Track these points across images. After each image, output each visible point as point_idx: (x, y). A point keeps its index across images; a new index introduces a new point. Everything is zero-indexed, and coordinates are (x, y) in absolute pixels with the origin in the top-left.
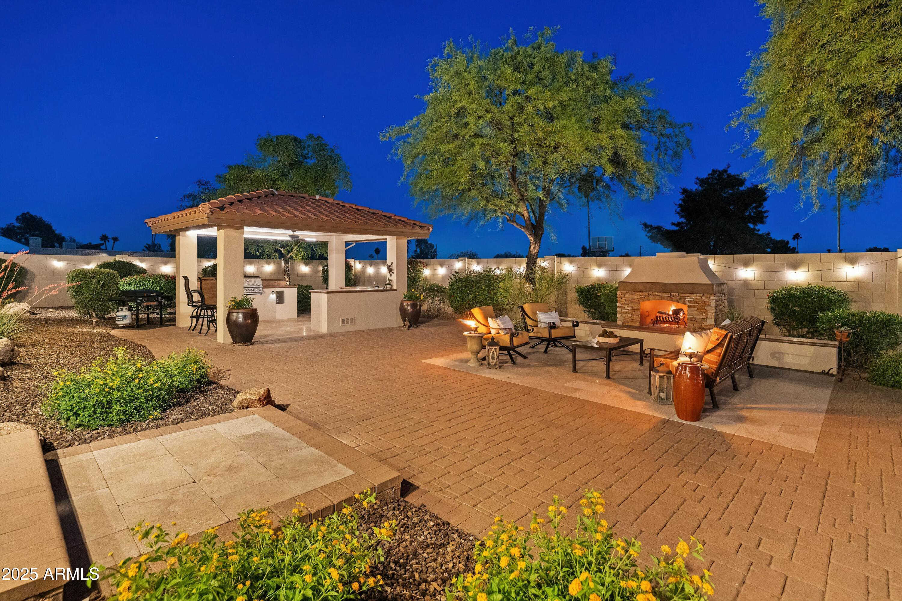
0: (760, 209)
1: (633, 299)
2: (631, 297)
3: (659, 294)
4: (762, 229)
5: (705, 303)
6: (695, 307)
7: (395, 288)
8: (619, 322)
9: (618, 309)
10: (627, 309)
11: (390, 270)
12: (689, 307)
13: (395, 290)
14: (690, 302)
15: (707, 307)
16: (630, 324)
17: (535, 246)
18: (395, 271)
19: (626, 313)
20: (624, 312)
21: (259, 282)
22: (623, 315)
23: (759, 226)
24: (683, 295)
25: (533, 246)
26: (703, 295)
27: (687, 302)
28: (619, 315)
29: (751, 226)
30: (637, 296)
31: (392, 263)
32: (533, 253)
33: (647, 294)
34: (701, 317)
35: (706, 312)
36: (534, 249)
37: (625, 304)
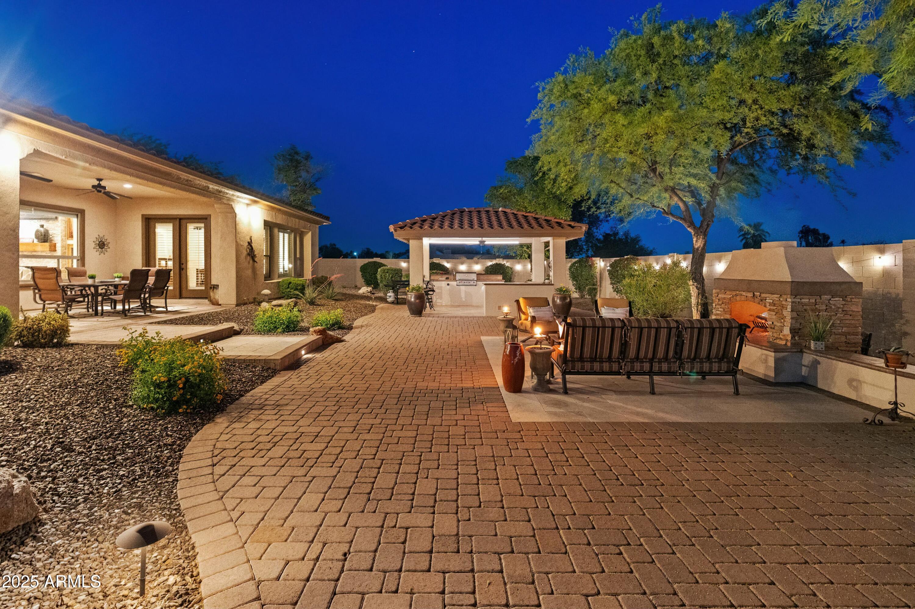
1: (725, 298)
2: (723, 296)
3: (744, 293)
5: (782, 306)
9: (713, 310)
12: (769, 310)
13: (552, 285)
14: (770, 304)
15: (784, 312)
17: (697, 239)
18: (552, 268)
19: (719, 315)
20: (717, 314)
21: (474, 277)
24: (764, 295)
25: (695, 239)
26: (781, 295)
27: (768, 305)
30: (728, 295)
32: (696, 247)
33: (735, 293)
34: (779, 325)
35: (784, 318)
36: (698, 243)
37: (718, 305)
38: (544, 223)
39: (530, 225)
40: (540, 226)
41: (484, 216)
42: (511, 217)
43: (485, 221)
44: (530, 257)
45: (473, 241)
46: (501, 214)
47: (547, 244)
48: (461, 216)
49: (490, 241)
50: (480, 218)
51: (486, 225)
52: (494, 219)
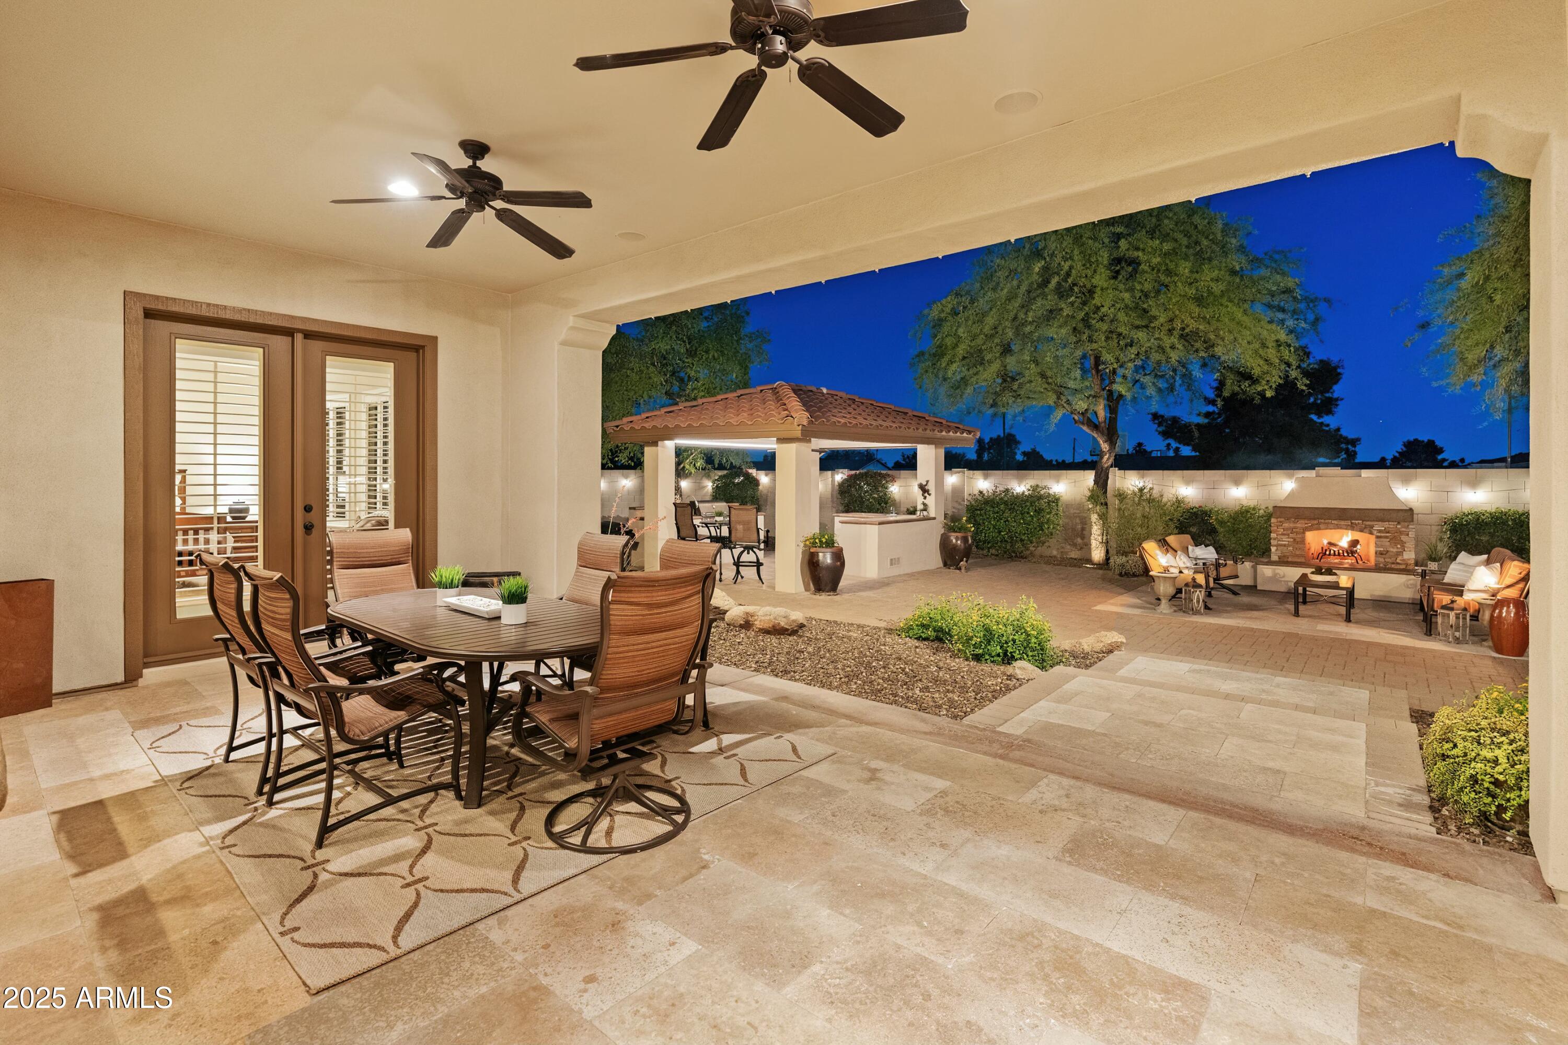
0: (1327, 395)
1: (1295, 528)
2: (1292, 525)
3: (1334, 522)
4: (1332, 422)
5: (1401, 533)
6: (1387, 537)
7: (932, 515)
8: (1274, 558)
9: (1272, 541)
10: (1285, 540)
11: (924, 489)
12: (1378, 537)
13: (934, 518)
14: (1380, 531)
15: (1404, 538)
16: (1290, 559)
18: (932, 491)
19: (1285, 545)
20: (1281, 545)
22: (1280, 548)
23: (1326, 419)
24: (1368, 523)
26: (1399, 523)
27: (1375, 532)
28: (1273, 549)
29: (1314, 417)
30: (1301, 524)
31: (927, 482)
33: (1316, 522)
34: (1395, 550)
35: (1403, 544)
37: (1283, 534)
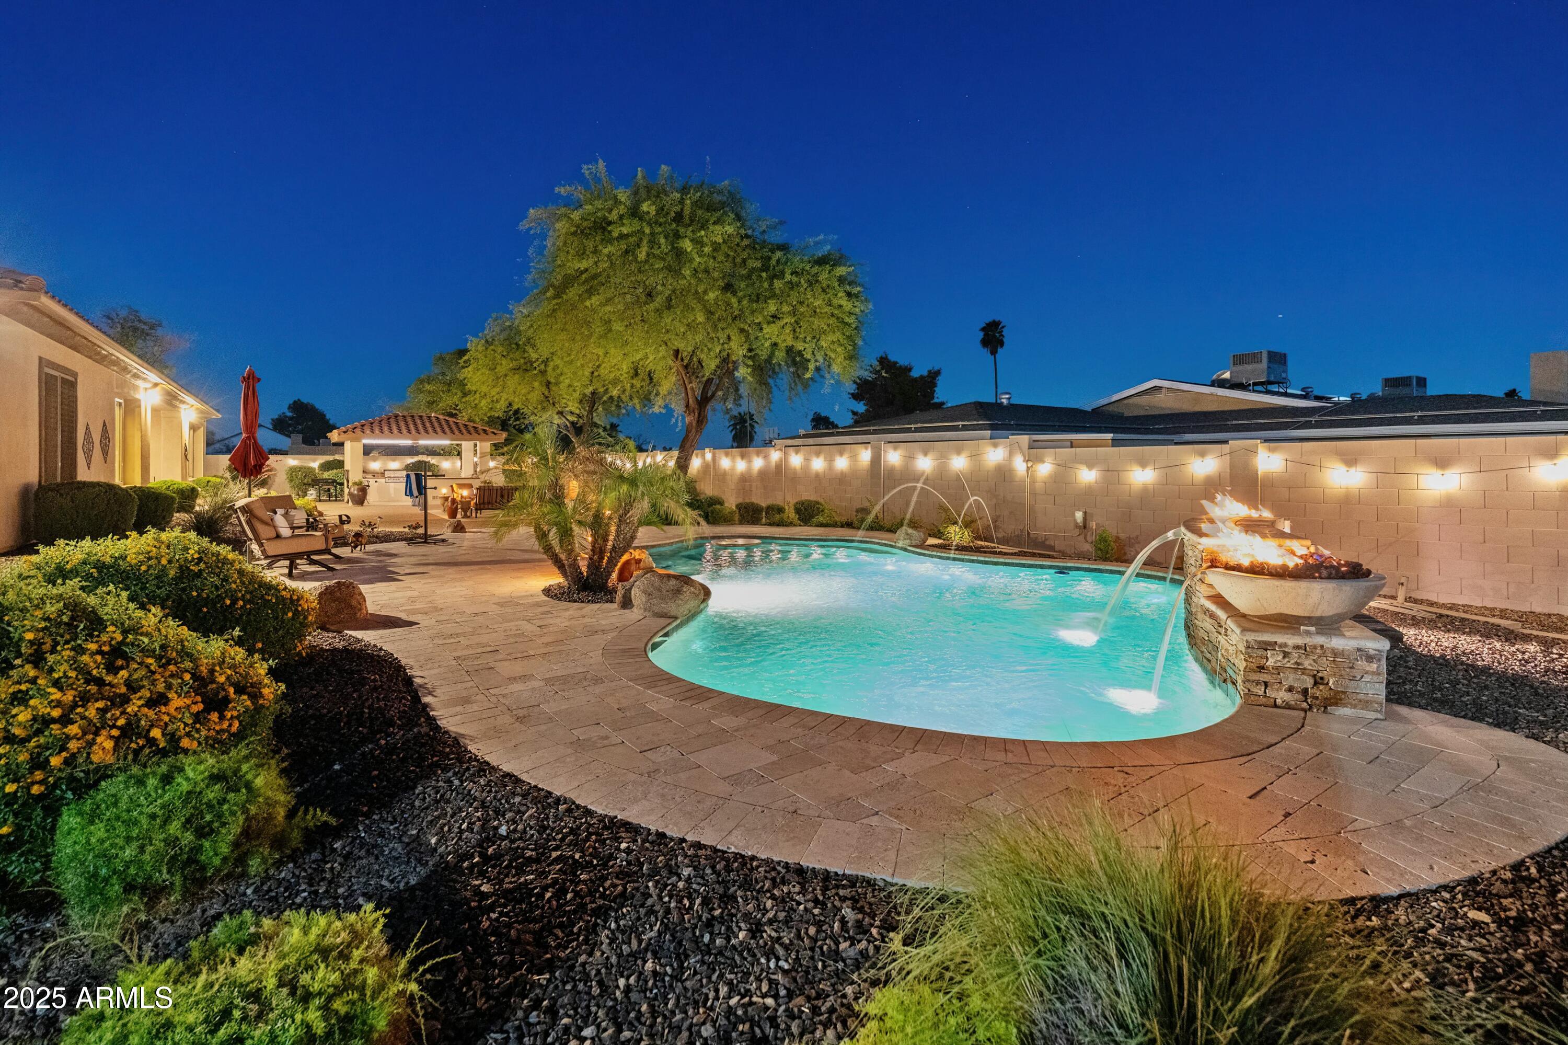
38: (472, 430)
39: (460, 432)
40: (469, 432)
41: (418, 421)
42: (443, 423)
43: (420, 427)
44: (459, 454)
45: (408, 442)
46: (434, 420)
47: (475, 445)
48: (397, 421)
49: (422, 442)
50: (415, 424)
51: (422, 431)
52: (428, 425)
